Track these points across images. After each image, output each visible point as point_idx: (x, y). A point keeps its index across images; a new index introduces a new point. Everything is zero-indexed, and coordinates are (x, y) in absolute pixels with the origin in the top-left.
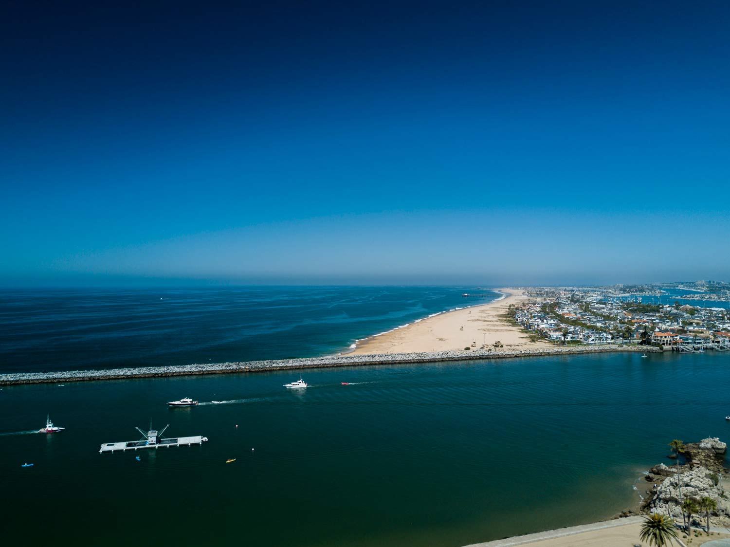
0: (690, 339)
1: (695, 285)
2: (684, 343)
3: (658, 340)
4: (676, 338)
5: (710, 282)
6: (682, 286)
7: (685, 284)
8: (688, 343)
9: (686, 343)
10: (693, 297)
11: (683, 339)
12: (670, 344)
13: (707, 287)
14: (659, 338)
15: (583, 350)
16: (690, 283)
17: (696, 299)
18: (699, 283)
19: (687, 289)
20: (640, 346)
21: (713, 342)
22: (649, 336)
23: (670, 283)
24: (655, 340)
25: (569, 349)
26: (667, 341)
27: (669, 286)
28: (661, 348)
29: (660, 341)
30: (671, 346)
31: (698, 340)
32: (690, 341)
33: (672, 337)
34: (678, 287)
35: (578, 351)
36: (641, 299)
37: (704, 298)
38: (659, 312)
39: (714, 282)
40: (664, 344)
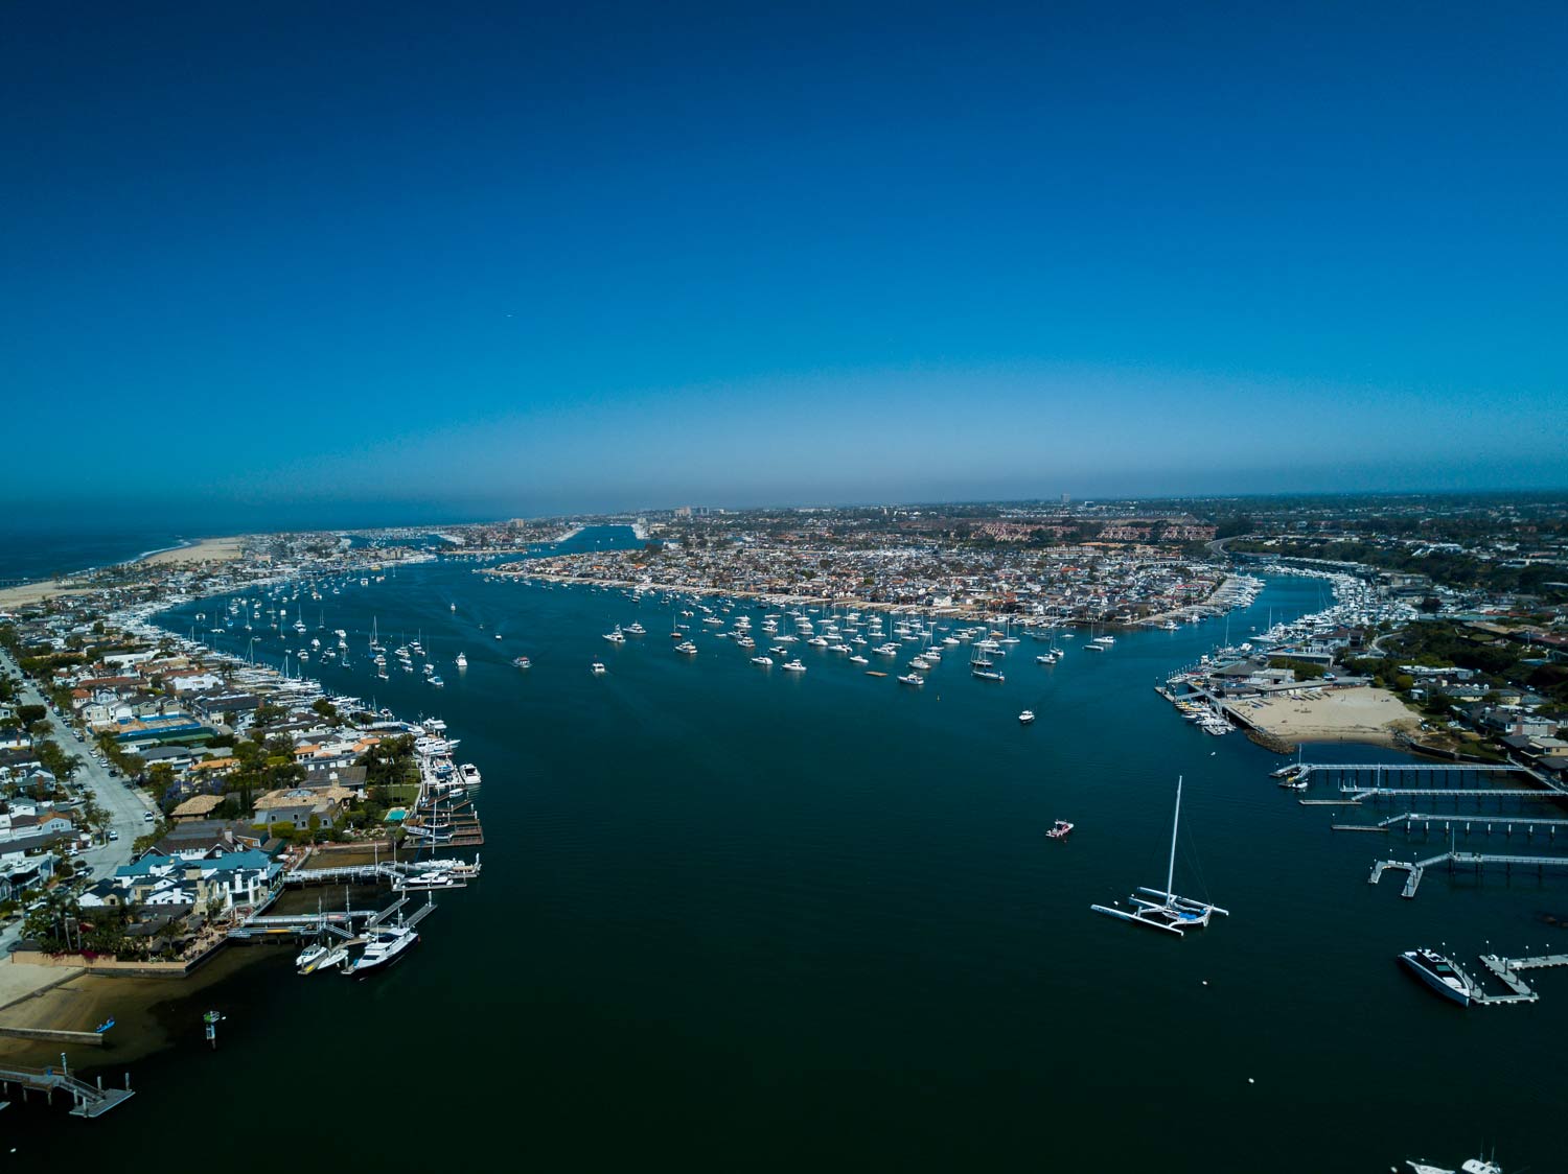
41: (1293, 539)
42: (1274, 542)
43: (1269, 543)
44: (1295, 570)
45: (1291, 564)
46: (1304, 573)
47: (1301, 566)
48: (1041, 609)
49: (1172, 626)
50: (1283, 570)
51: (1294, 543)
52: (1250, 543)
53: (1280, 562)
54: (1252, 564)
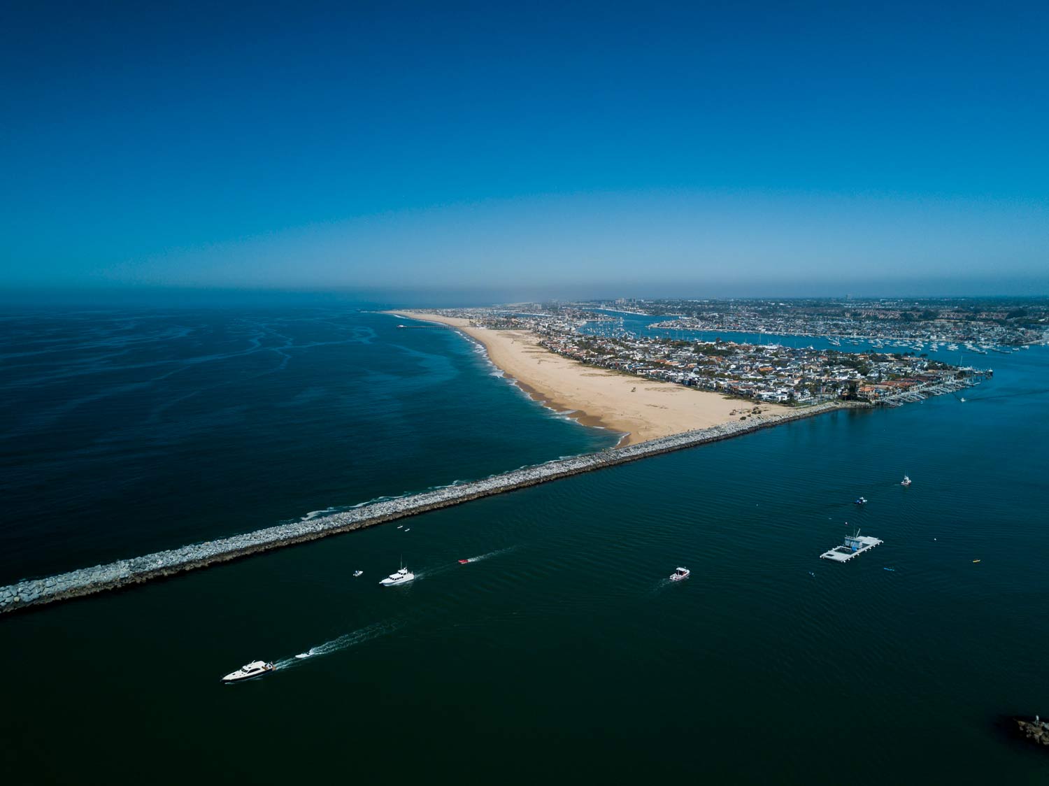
11: (878, 393)
12: (873, 398)
20: (850, 402)
24: (861, 395)
30: (875, 400)
33: (872, 391)
42: (1043, 320)
43: (1041, 320)
48: (983, 339)
54: (1040, 328)
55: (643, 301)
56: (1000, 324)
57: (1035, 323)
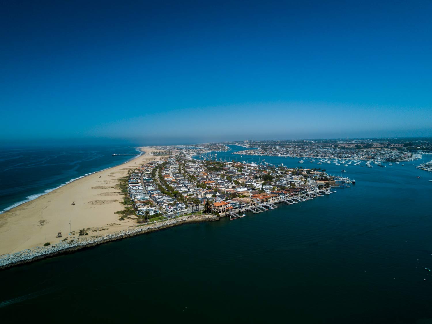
0: (237, 205)
1: (244, 142)
2: (233, 209)
3: (216, 209)
4: (228, 205)
5: (250, 141)
6: (238, 143)
7: (239, 143)
8: (236, 208)
9: (235, 208)
10: (242, 153)
11: (233, 206)
12: (224, 211)
13: (249, 144)
14: (217, 208)
15: (160, 226)
16: (241, 142)
17: (243, 154)
18: (246, 141)
19: (240, 146)
20: (204, 215)
21: (251, 205)
22: (211, 206)
23: (233, 142)
24: (214, 209)
25: (148, 227)
26: (222, 209)
27: (232, 144)
28: (218, 216)
29: (218, 210)
30: (225, 213)
31: (242, 205)
32: (237, 206)
33: (226, 205)
34: (236, 144)
35: (156, 228)
36: (216, 155)
37: (248, 153)
38: (223, 170)
39: (252, 141)
40: (220, 212)
41: (425, 147)
42: (419, 147)
43: (418, 148)
44: (427, 153)
45: (426, 152)
46: (429, 154)
47: (428, 152)
48: (379, 158)
49: (409, 161)
50: (424, 153)
51: (425, 148)
52: (413, 148)
53: (422, 152)
54: (417, 152)
55: (256, 141)
56: (398, 150)
57: (415, 149)
